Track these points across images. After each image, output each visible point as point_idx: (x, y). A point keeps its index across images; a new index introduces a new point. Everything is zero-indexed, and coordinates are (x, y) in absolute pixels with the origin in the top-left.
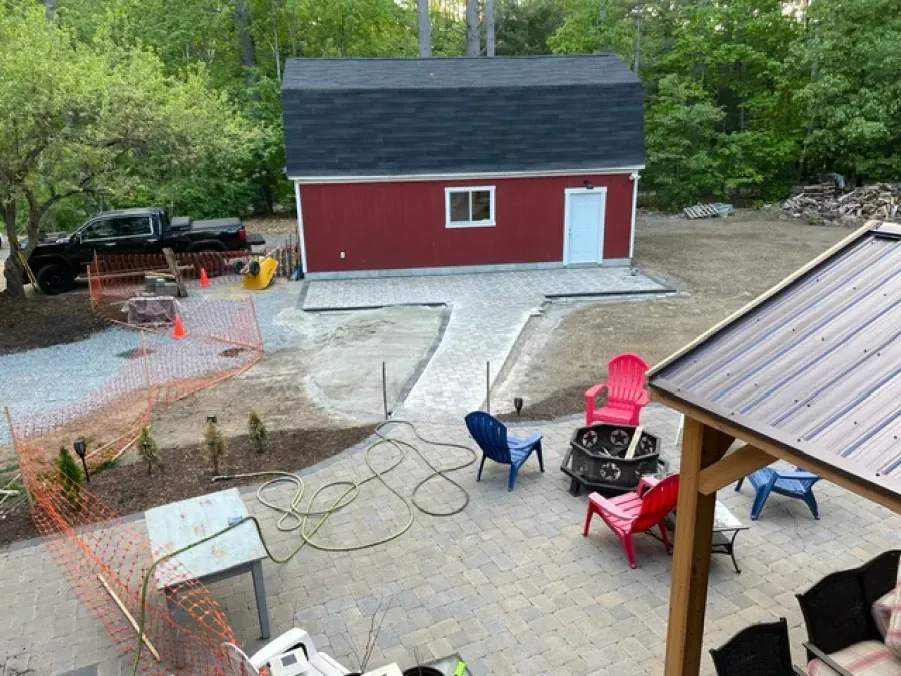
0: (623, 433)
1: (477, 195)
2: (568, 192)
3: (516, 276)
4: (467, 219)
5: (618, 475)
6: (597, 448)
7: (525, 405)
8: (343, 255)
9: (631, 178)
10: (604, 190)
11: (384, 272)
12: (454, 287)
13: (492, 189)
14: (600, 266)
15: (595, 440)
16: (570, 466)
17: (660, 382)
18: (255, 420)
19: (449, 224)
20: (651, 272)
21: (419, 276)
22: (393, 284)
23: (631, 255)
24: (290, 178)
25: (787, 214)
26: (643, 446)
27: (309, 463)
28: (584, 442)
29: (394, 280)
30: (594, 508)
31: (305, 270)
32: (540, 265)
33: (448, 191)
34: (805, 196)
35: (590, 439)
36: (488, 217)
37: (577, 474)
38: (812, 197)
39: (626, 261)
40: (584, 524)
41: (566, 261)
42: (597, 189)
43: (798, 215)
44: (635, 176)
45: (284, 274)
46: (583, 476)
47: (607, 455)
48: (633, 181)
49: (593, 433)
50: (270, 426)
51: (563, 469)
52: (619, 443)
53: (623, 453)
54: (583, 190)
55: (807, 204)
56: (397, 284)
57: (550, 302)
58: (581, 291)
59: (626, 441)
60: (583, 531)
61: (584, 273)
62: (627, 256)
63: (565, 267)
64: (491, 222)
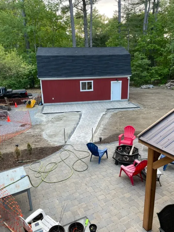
0: (129, 147)
1: (88, 83)
2: (112, 82)
3: (99, 104)
4: (86, 89)
5: (128, 159)
6: (122, 152)
7: (102, 139)
8: (53, 99)
9: (128, 78)
10: (121, 82)
11: (64, 103)
12: (83, 107)
13: (92, 81)
14: (120, 101)
15: (121, 149)
16: (115, 156)
17: (142, 138)
18: (29, 145)
19: (81, 90)
20: (133, 102)
21: (74, 104)
22: (67, 106)
23: (128, 98)
24: (39, 79)
25: (167, 87)
26: (134, 151)
27: (44, 157)
28: (119, 150)
29: (67, 105)
30: (122, 169)
31: (43, 103)
32: (105, 101)
33: (81, 82)
34: (171, 83)
35: (120, 149)
36: (91, 89)
37: (117, 159)
38: (173, 83)
39: (127, 100)
40: (119, 173)
41: (111, 100)
42: (119, 81)
43: (169, 88)
44: (129, 78)
45: (38, 104)
46: (119, 160)
47: (125, 153)
48: (128, 79)
49: (121, 147)
50: (33, 147)
51: (113, 158)
52: (128, 150)
53: (129, 153)
54: (116, 82)
55: (172, 85)
56: (68, 106)
57: (108, 111)
58: (116, 107)
59: (129, 149)
60: (119, 175)
61: (116, 103)
62: (127, 98)
63: (111, 101)
64: (92, 90)
